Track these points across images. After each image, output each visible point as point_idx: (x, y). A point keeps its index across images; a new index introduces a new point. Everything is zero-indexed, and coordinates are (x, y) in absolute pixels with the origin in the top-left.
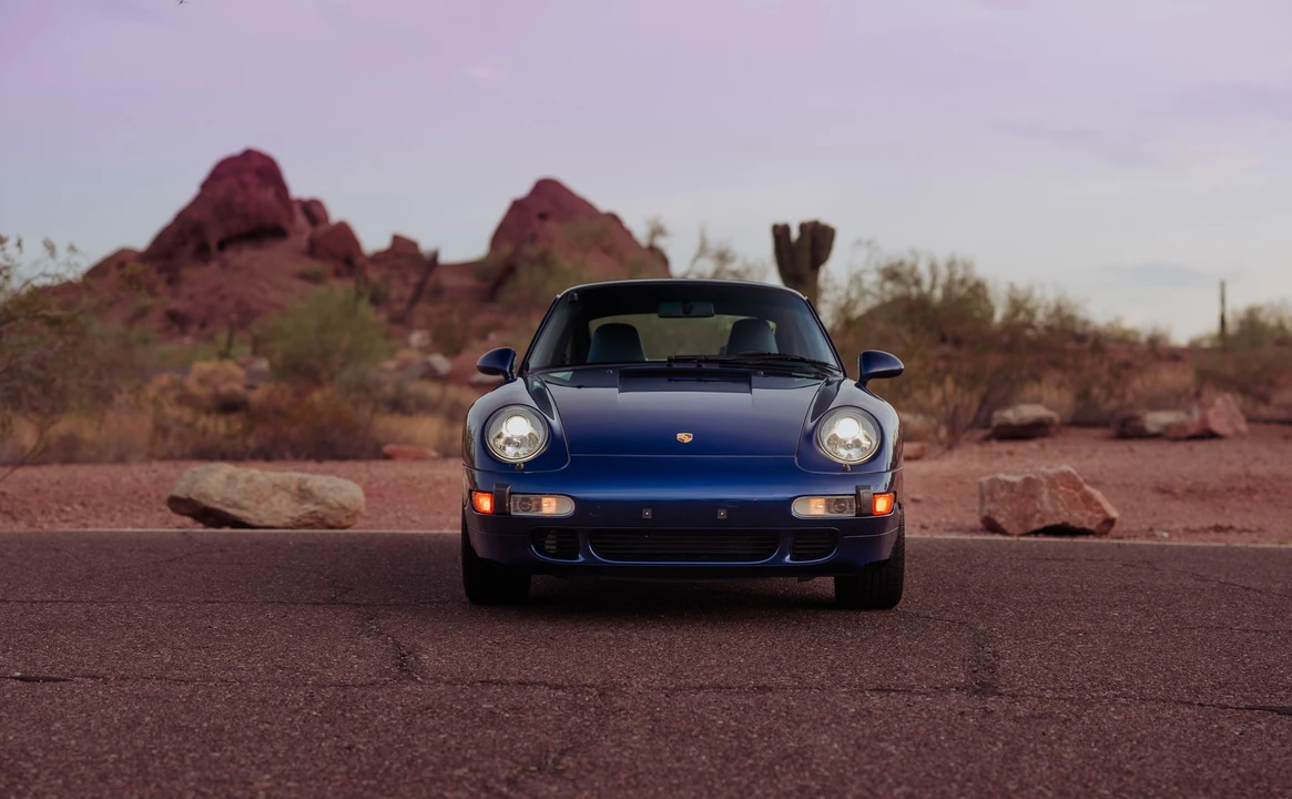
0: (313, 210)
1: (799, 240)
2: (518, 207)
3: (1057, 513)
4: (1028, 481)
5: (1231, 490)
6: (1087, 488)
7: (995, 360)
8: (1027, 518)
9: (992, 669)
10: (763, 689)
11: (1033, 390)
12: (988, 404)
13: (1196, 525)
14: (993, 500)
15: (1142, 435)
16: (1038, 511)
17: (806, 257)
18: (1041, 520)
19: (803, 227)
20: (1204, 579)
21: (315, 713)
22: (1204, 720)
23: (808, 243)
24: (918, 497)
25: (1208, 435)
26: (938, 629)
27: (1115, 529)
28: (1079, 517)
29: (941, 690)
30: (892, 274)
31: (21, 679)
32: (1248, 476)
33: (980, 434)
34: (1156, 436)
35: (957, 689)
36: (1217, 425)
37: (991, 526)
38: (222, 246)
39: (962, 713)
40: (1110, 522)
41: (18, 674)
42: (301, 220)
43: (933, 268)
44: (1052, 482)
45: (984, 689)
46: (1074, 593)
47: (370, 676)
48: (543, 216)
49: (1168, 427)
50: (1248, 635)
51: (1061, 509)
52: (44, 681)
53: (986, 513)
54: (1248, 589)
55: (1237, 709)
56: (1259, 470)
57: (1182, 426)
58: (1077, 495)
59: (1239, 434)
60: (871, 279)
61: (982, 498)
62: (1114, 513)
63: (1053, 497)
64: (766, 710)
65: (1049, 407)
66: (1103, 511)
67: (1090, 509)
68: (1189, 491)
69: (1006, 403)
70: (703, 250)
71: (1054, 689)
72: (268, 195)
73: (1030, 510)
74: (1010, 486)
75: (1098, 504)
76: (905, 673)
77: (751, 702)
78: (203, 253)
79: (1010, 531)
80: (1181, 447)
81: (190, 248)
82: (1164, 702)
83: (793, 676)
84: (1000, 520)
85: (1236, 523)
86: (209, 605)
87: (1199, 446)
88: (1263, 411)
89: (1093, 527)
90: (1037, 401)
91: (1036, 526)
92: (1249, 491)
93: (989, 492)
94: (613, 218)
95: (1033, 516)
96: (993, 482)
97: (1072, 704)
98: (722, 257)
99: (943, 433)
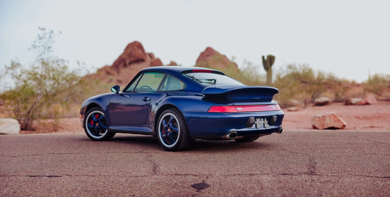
0: (151, 55)
1: (267, 60)
2: (202, 54)
3: (331, 124)
4: (323, 116)
5: (374, 117)
6: (339, 118)
7: (315, 87)
8: (323, 125)
9: (314, 167)
10: (251, 175)
11: (324, 94)
12: (313, 97)
13: (366, 126)
14: (315, 121)
15: (351, 104)
16: (326, 123)
17: (268, 63)
18: (327, 126)
19: (268, 56)
20: (369, 141)
21: (127, 185)
22: (373, 181)
23: (269, 60)
24: (296, 120)
25: (367, 104)
26: (300, 156)
27: (346, 128)
28: (336, 125)
29: (300, 174)
30: (290, 67)
31: (49, 176)
32: (378, 114)
33: (312, 104)
34: (355, 104)
35: (305, 173)
36: (369, 101)
37: (315, 128)
38: (130, 64)
39: (306, 181)
40: (344, 126)
41: (48, 175)
42: (148, 58)
43: (300, 65)
44: (329, 116)
45: (312, 173)
46: (336, 145)
47: (145, 173)
48: (208, 56)
49: (358, 102)
50: (382, 156)
51: (332, 123)
52: (54, 177)
53: (313, 124)
54: (381, 143)
55: (381, 178)
56: (380, 112)
57: (361, 102)
58: (336, 119)
59: (375, 104)
60: (285, 68)
61: (312, 121)
62: (345, 124)
63: (330, 120)
64: (252, 181)
65: (329, 98)
66: (342, 123)
67: (339, 122)
68: (364, 118)
69: (318, 97)
70: (245, 62)
71: (331, 173)
72: (140, 52)
73: (324, 123)
74: (319, 117)
75: (341, 121)
76: (291, 169)
77: (248, 179)
78: (125, 66)
79: (319, 128)
80: (361, 107)
81: (122, 65)
82: (361, 176)
83: (260, 171)
84: (317, 126)
85: (376, 125)
86: (108, 154)
87: (366, 107)
88: (380, 98)
89: (340, 127)
90: (326, 96)
91: (326, 127)
92: (379, 117)
93: (314, 119)
94: (224, 56)
95: (325, 125)
96: (315, 117)
97: (336, 177)
98: (249, 64)
99: (303, 105)
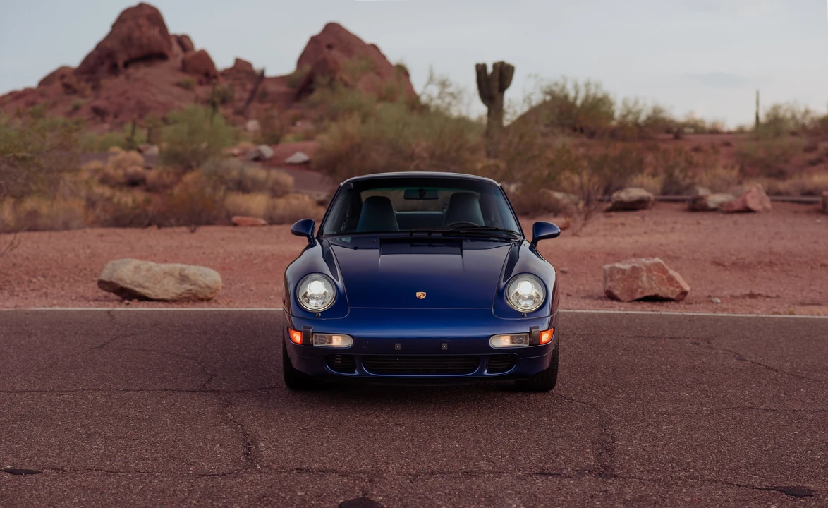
0: (184, 42)
1: (492, 74)
2: (314, 41)
3: (652, 288)
4: (634, 269)
5: (760, 263)
6: (671, 272)
8: (633, 291)
9: (611, 451)
10: (470, 474)
11: (640, 179)
12: (608, 191)
13: (737, 292)
14: (612, 280)
15: (704, 209)
16: (640, 287)
17: (496, 84)
18: (642, 293)
19: (496, 66)
20: (742, 359)
23: (498, 75)
24: (565, 269)
25: (747, 210)
26: (577, 411)
27: (688, 299)
28: (665, 291)
29: (579, 473)
32: (771, 251)
33: (605, 207)
34: (714, 211)
35: (589, 471)
36: (752, 204)
37: (611, 296)
39: (592, 497)
40: (684, 293)
42: (176, 48)
43: (576, 86)
44: (649, 269)
45: (605, 472)
48: (330, 47)
49: (722, 204)
51: (654, 286)
53: (607, 288)
54: (769, 368)
55: (760, 489)
56: (776, 245)
57: (730, 204)
58: (665, 276)
59: (766, 210)
61: (605, 279)
62: (687, 288)
63: (650, 278)
64: (472, 495)
65: (647, 190)
66: (680, 287)
67: (672, 285)
68: (734, 264)
70: (431, 79)
72: (155, 32)
73: (635, 287)
74: (624, 273)
75: (677, 282)
76: (557, 457)
77: (462, 487)
79: (622, 298)
80: (729, 219)
82: (716, 482)
83: (489, 460)
84: (616, 292)
85: (762, 291)
87: (742, 219)
88: (782, 185)
89: (673, 296)
90: (641, 186)
91: (638, 296)
92: (771, 264)
93: (610, 275)
94: (374, 47)
95: (637, 290)
96: (613, 269)
98: (444, 83)
